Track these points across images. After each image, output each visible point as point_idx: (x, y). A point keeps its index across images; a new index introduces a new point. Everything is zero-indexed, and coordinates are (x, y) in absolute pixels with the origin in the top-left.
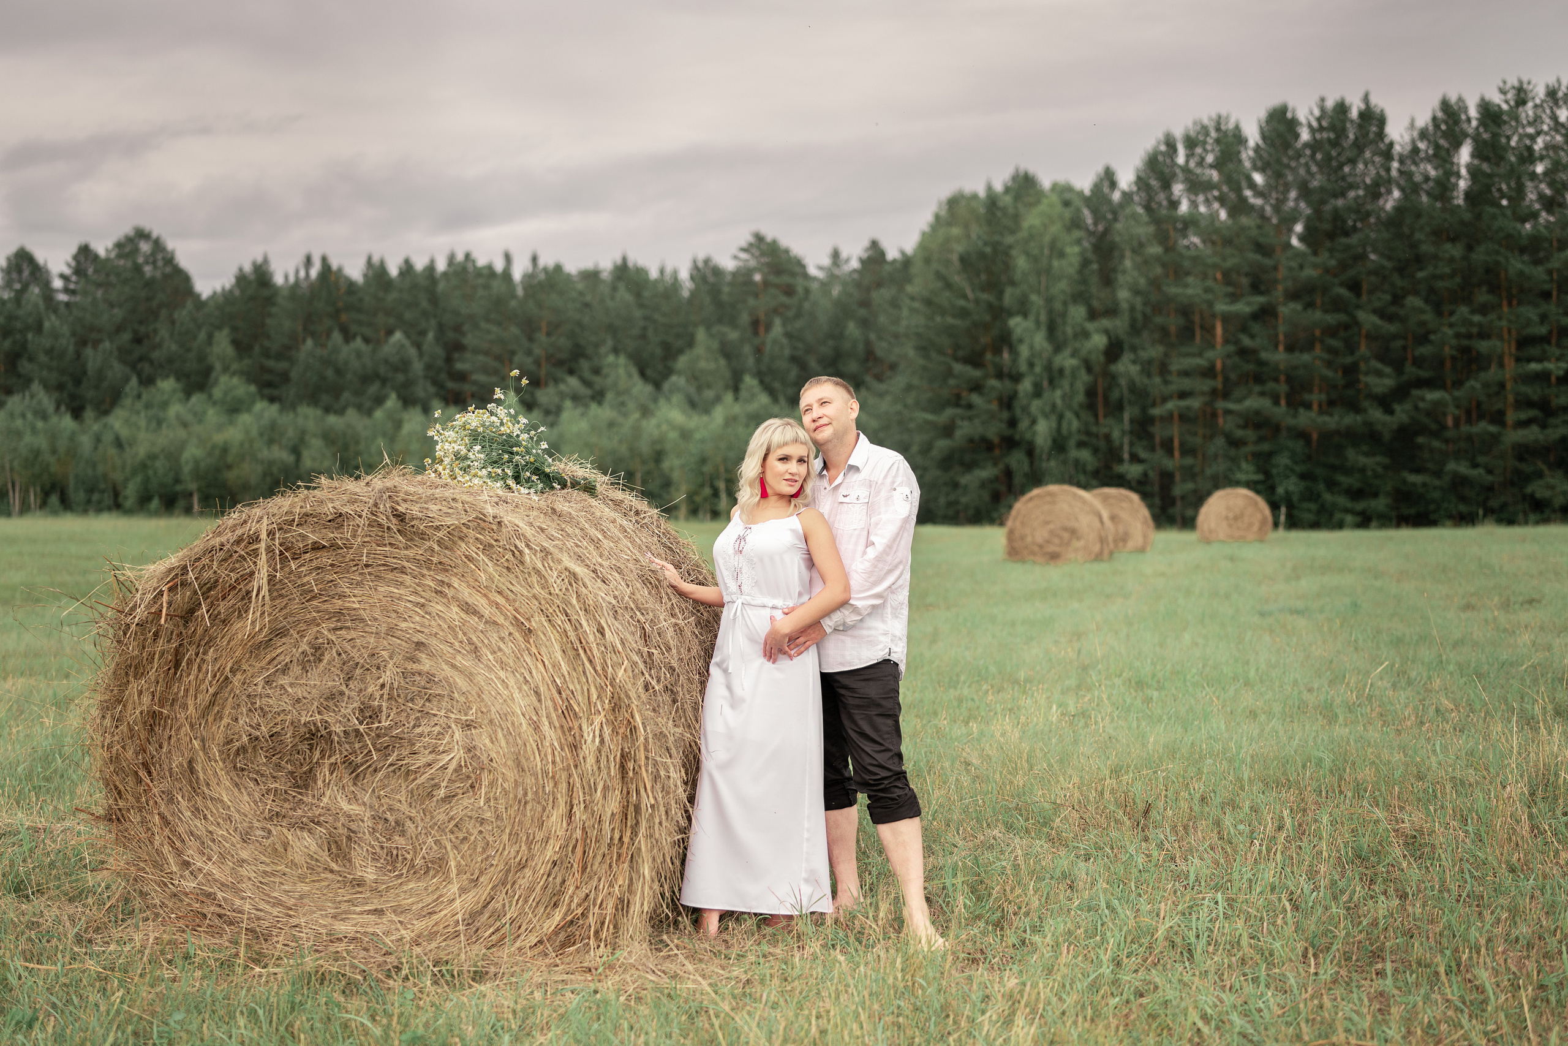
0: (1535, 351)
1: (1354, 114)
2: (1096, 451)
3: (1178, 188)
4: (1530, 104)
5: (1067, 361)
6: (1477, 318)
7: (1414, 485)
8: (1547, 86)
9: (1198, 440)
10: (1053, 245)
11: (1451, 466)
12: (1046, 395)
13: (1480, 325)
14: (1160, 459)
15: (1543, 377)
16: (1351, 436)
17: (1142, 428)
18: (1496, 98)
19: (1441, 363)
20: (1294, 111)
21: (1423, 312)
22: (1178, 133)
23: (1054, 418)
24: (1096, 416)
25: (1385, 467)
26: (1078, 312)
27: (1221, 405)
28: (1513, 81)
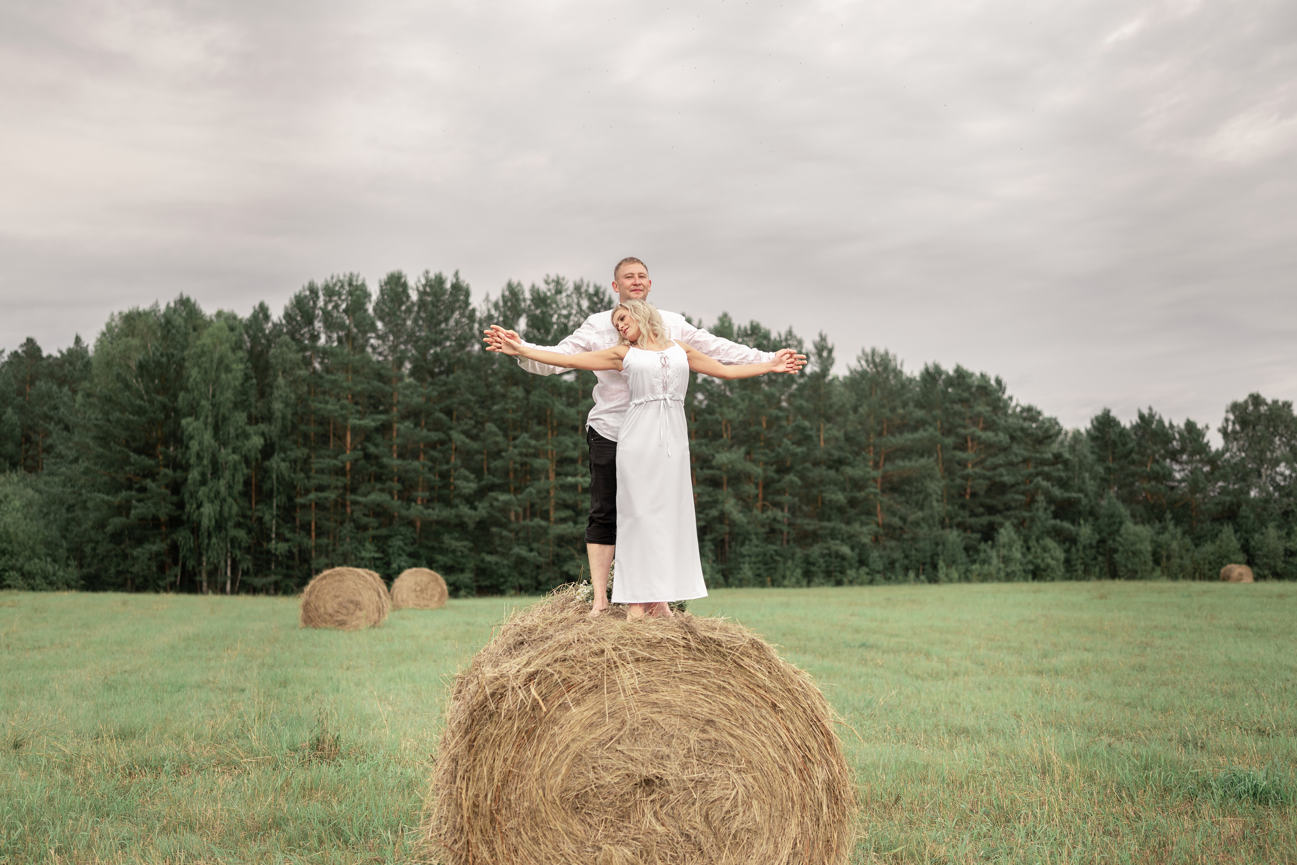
0: (570, 469)
1: (448, 285)
2: (249, 531)
3: (318, 325)
4: (564, 294)
5: (228, 456)
6: (533, 442)
7: (490, 563)
8: (575, 284)
9: (332, 524)
10: (221, 360)
11: (516, 550)
12: (210, 484)
13: (535, 447)
14: (299, 537)
15: (574, 487)
16: (445, 525)
17: (288, 513)
18: (543, 287)
19: (507, 473)
20: (406, 277)
21: (496, 435)
22: (320, 283)
23: (217, 502)
24: (250, 502)
25: (470, 550)
26: (241, 417)
27: (350, 497)
28: (553, 276)
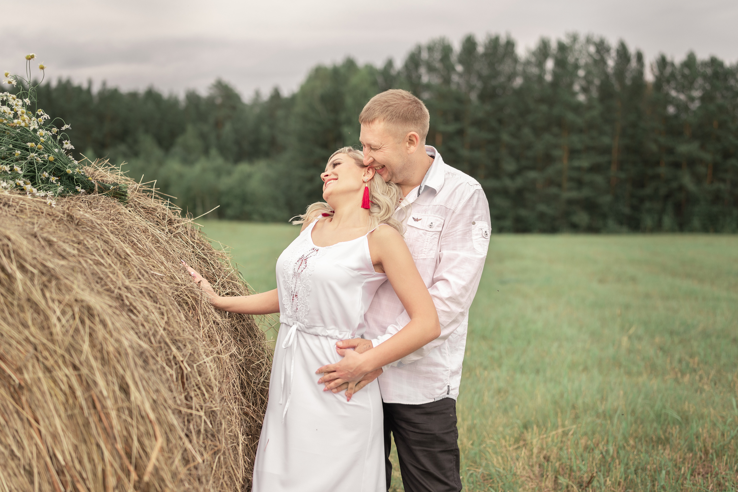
1: (502, 42)
3: (422, 70)
4: (578, 45)
7: (523, 215)
8: (586, 37)
11: (539, 207)
13: (554, 143)
15: (579, 168)
18: (565, 40)
19: (536, 160)
20: (476, 38)
21: (530, 135)
25: (511, 207)
28: (571, 32)
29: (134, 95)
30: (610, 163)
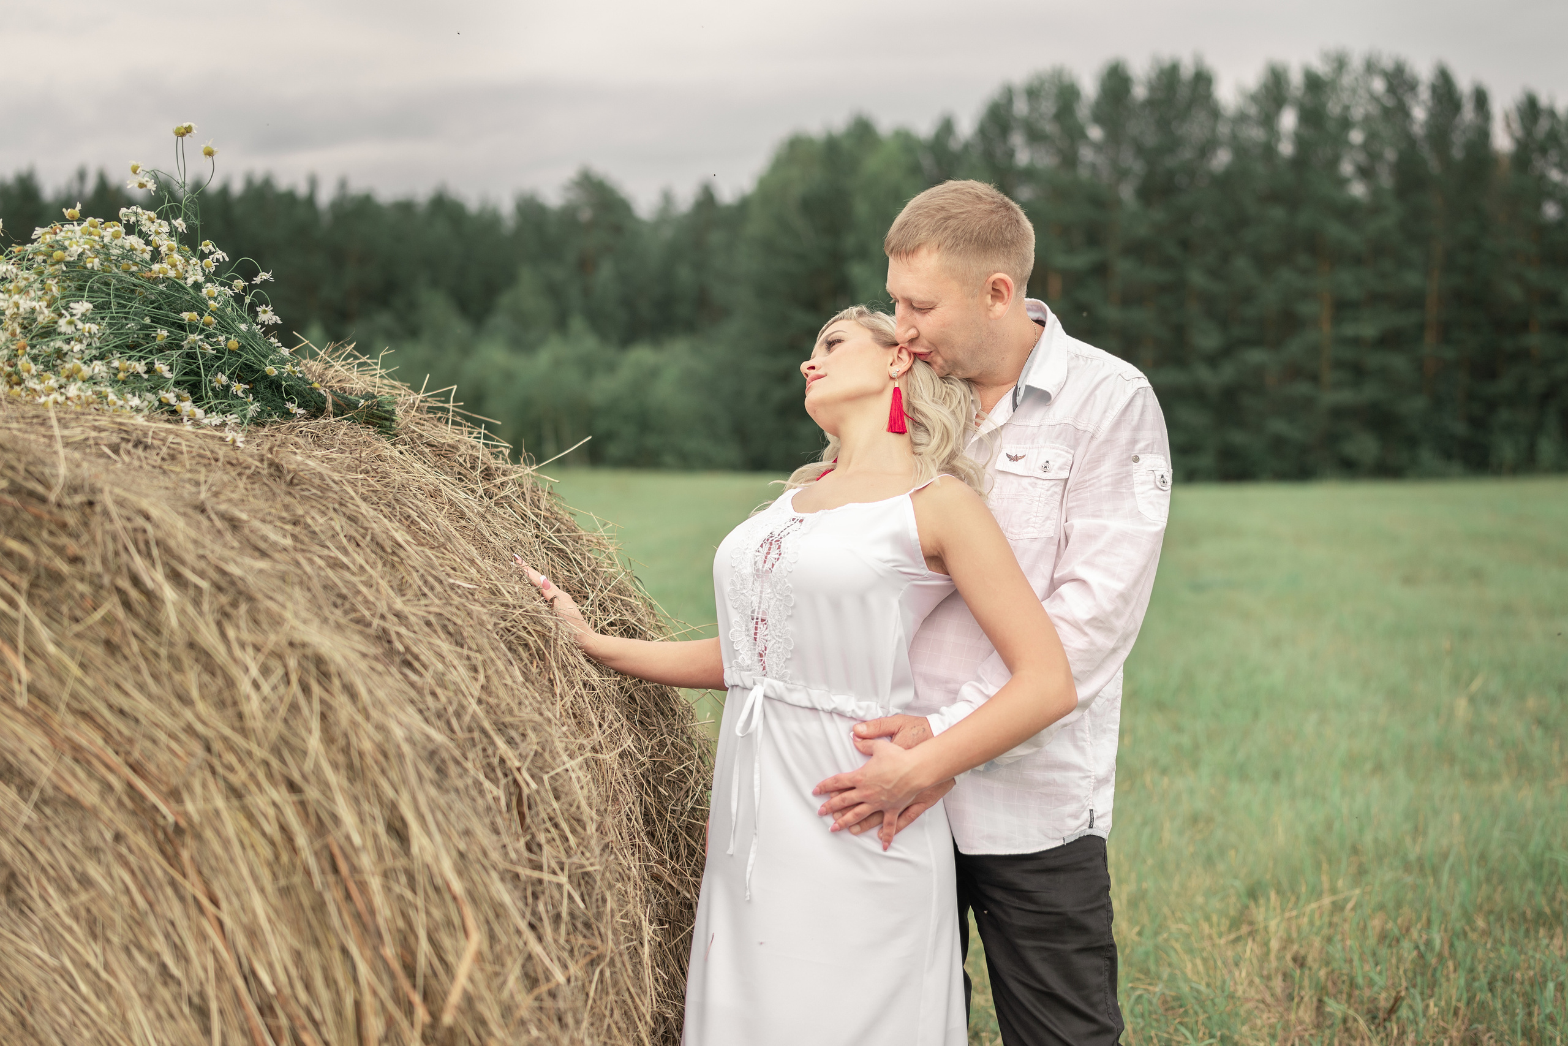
1: (1186, 75)
3: (1016, 138)
4: (1348, 77)
7: (1238, 443)
8: (1365, 59)
10: (893, 192)
11: (1272, 425)
13: (1301, 287)
15: (1355, 340)
18: (1320, 67)
19: (1264, 324)
20: (1129, 67)
21: (1249, 272)
29: (405, 208)
30: (1421, 327)
